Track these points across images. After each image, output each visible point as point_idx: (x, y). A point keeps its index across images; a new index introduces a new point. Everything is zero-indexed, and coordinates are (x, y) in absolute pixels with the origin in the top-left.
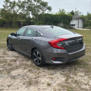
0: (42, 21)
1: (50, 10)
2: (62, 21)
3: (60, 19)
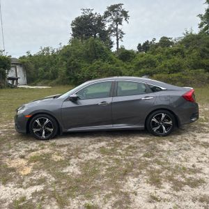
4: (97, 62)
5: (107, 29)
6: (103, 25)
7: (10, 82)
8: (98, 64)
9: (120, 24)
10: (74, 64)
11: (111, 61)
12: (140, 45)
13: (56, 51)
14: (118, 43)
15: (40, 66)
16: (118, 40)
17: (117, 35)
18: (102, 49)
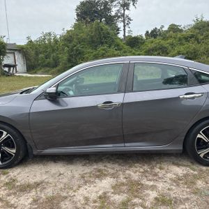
4: (102, 47)
5: (113, 14)
6: (110, 9)
7: (6, 69)
8: (104, 50)
9: (128, 9)
10: (77, 50)
11: (118, 47)
12: (147, 32)
13: (58, 37)
14: (124, 30)
15: (41, 53)
16: (124, 26)
17: (124, 21)
18: (108, 33)
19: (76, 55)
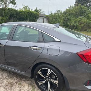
0: (5, 16)
1: (15, 5)
2: (28, 18)
3: (27, 16)
4: (80, 18)
11: (89, 18)
19: (67, 21)
